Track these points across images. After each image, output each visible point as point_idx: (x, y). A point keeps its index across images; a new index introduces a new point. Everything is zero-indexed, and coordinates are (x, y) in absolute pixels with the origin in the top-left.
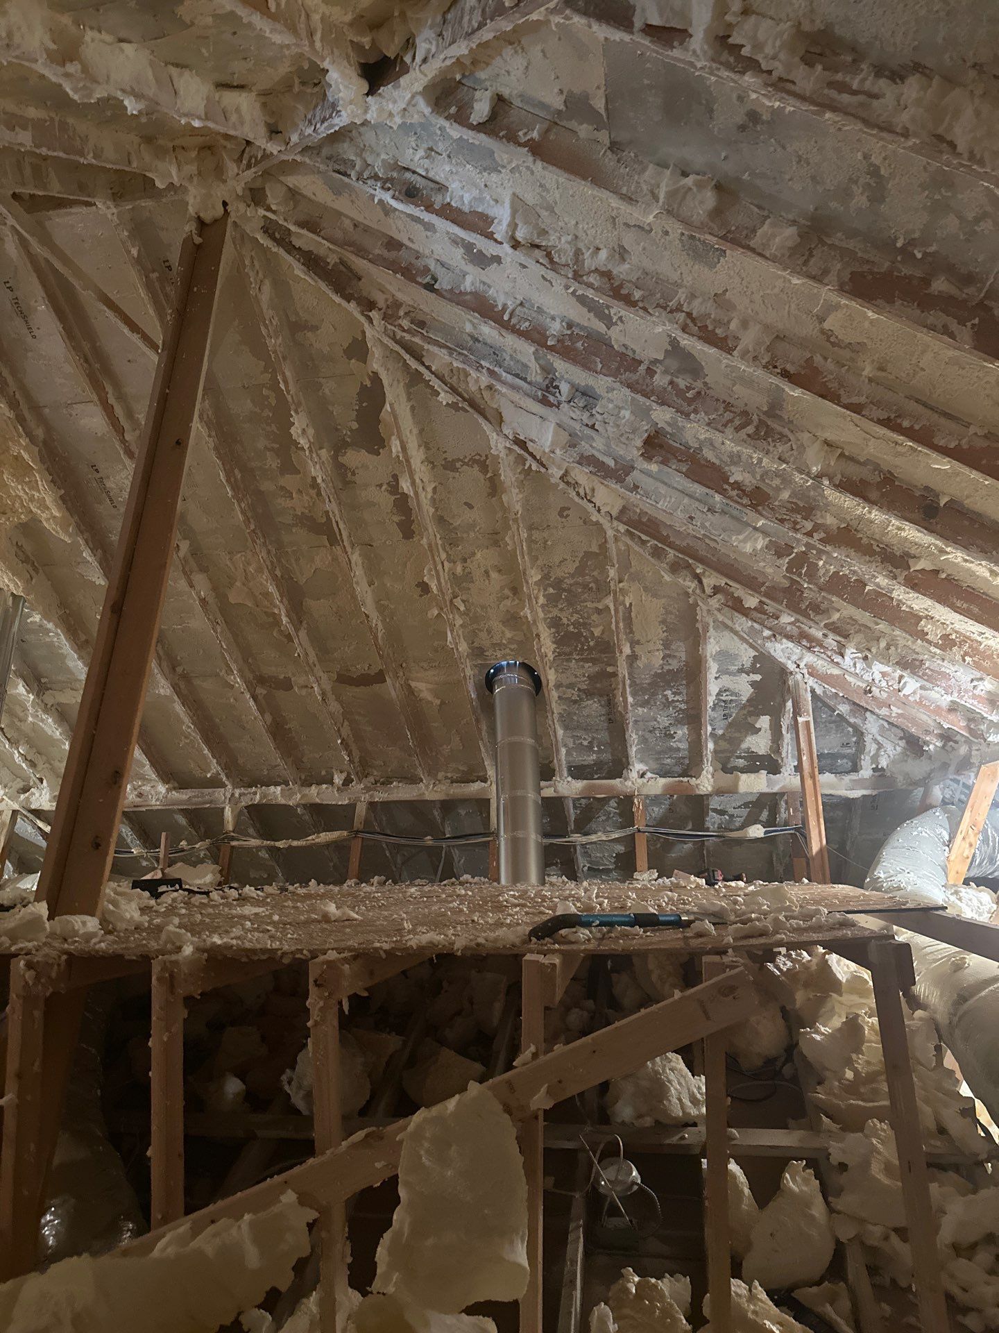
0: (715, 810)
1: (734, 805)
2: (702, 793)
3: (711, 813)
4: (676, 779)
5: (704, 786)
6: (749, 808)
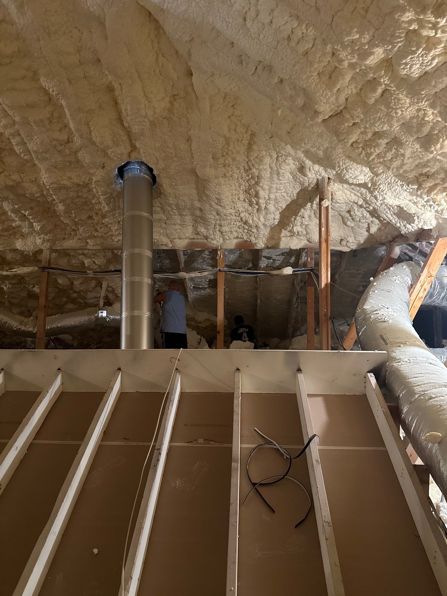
0: (265, 257)
1: (276, 254)
2: (258, 248)
3: (263, 259)
4: (243, 240)
5: (259, 244)
6: (284, 255)
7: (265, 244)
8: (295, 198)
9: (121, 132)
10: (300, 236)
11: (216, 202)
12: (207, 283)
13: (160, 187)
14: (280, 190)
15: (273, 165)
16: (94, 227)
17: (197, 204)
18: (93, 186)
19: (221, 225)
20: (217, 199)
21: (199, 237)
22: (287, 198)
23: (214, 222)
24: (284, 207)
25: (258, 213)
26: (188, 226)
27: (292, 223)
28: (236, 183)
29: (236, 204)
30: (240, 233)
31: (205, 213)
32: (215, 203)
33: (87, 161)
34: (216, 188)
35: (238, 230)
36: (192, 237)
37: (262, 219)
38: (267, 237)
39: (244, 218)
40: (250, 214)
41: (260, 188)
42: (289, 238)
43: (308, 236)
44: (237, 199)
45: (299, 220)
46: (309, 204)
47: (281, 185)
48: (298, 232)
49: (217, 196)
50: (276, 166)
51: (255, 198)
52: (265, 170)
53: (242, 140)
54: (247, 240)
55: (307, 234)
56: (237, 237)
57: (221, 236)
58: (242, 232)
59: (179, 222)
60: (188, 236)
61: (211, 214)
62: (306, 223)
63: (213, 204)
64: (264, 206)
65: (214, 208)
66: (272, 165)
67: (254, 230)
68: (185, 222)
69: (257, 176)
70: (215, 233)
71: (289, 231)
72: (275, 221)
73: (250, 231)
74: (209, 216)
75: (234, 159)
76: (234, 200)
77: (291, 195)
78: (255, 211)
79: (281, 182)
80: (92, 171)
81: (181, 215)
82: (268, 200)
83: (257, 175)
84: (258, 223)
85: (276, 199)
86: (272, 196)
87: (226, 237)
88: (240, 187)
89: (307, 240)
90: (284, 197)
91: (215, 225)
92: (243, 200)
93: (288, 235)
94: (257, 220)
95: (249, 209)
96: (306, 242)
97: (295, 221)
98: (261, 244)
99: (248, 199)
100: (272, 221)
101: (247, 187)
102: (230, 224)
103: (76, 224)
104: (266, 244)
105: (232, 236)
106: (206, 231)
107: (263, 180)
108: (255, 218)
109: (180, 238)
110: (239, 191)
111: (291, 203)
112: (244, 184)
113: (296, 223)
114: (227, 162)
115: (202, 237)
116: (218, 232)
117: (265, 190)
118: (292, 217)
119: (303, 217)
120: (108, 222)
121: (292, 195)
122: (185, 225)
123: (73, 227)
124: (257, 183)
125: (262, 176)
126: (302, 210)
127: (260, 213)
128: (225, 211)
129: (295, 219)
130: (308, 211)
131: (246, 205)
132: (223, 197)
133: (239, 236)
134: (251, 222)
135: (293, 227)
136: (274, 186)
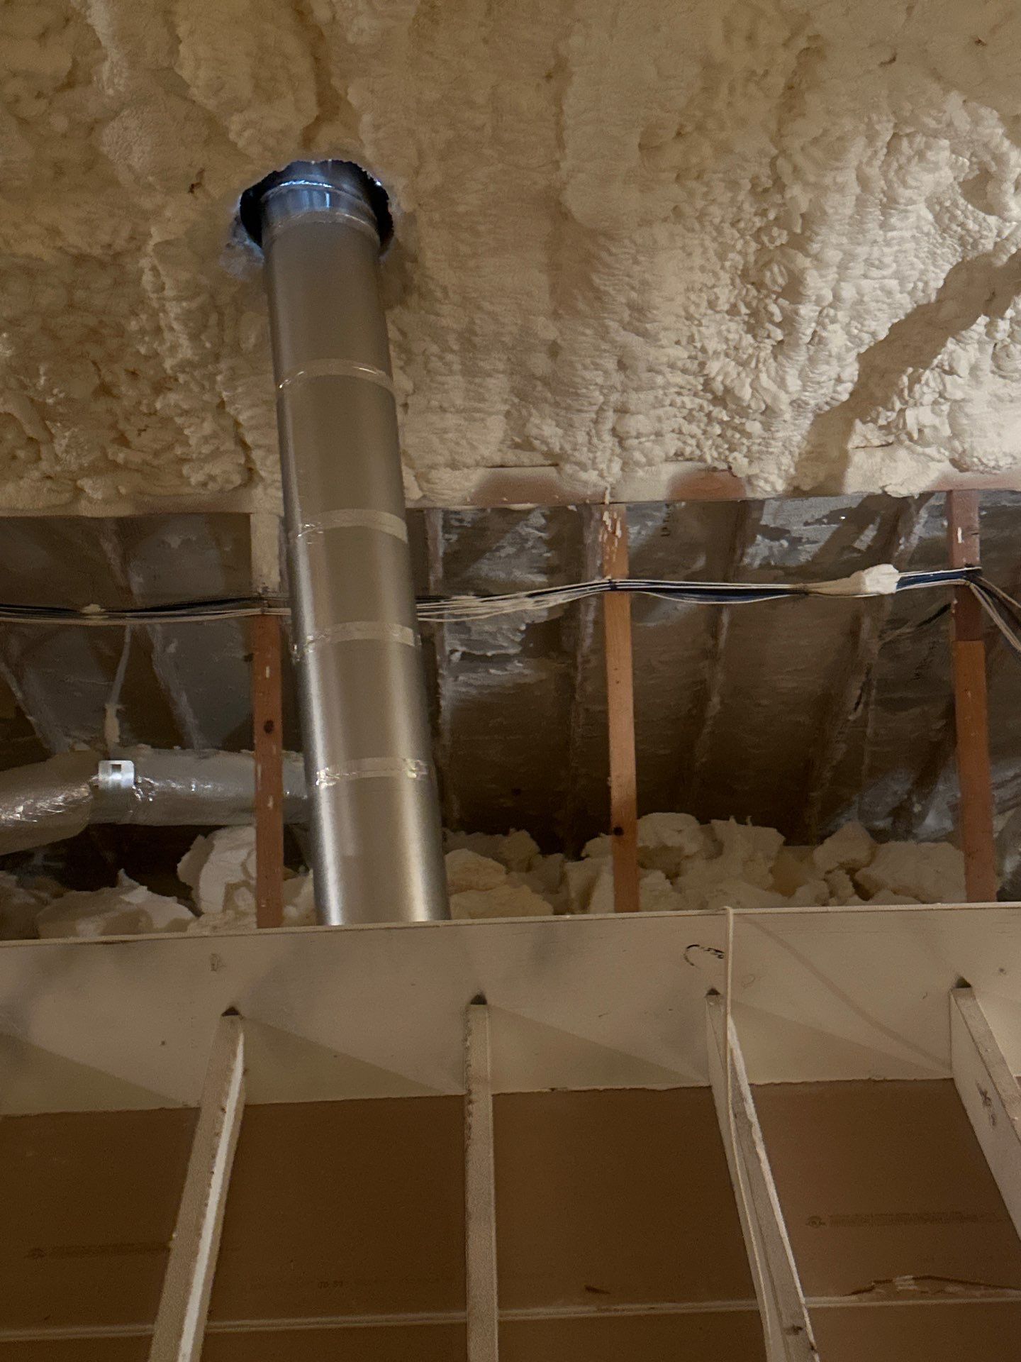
3: (757, 537)
4: (700, 465)
5: (766, 481)
6: (837, 521)
7: (789, 479)
8: (933, 298)
9: (292, 45)
10: (928, 445)
11: (627, 319)
12: (518, 638)
13: (408, 265)
14: (881, 266)
15: (874, 171)
16: (114, 426)
17: (547, 330)
18: (145, 263)
19: (622, 411)
20: (632, 306)
21: (525, 457)
22: (899, 296)
23: (601, 399)
24: (883, 335)
25: (780, 357)
26: (490, 414)
27: (901, 396)
28: (708, 243)
29: (700, 325)
30: (693, 437)
31: (571, 364)
32: (621, 321)
33: (137, 160)
34: (636, 262)
35: (686, 428)
36: (497, 459)
37: (794, 383)
38: (797, 451)
39: (720, 378)
40: (743, 364)
41: (807, 262)
42: (879, 453)
43: (956, 443)
44: (705, 304)
45: (932, 384)
46: (983, 320)
47: (886, 250)
48: (920, 431)
49: (634, 295)
50: (885, 175)
51: (781, 301)
52: (841, 189)
53: (766, 73)
54: (716, 464)
55: (956, 435)
56: (679, 455)
57: (618, 450)
58: (699, 432)
59: (459, 402)
60: (486, 453)
61: (597, 367)
62: (959, 395)
63: (613, 325)
64: (809, 332)
65: (613, 342)
66: (868, 170)
67: (755, 427)
68: (482, 399)
69: (802, 216)
70: (595, 440)
71: (881, 428)
72: (839, 388)
73: (735, 429)
74: (588, 375)
75: (723, 149)
76: (692, 309)
77: (915, 288)
78: (766, 352)
79: (890, 234)
80: (147, 204)
81: (470, 372)
82: (831, 306)
83: (804, 207)
84: (775, 398)
85: (861, 302)
86: (848, 292)
87: (638, 456)
88: (722, 257)
89: (954, 462)
90: (889, 293)
91: (601, 410)
92: (726, 307)
93: (876, 442)
94: (773, 387)
95: (744, 343)
96: (946, 466)
97: (917, 387)
98: (773, 478)
99: (748, 305)
100: (827, 390)
101: (752, 259)
102: (658, 404)
103: (44, 414)
104: (793, 478)
105: (658, 452)
106: (560, 432)
107: (824, 230)
108: (763, 377)
109: (454, 465)
110: (715, 274)
111: (908, 316)
112: (739, 245)
113: (917, 396)
114: (694, 160)
115: (539, 459)
116: (607, 437)
117: (828, 266)
118: (904, 372)
119: (951, 372)
120: (177, 406)
121: (920, 285)
122: (479, 410)
123: (30, 431)
124: (799, 243)
125: (825, 213)
126: (951, 344)
127: (788, 357)
128: (653, 352)
129: (915, 380)
130: (973, 349)
131: (734, 329)
132: (656, 298)
133: (688, 450)
134: (746, 393)
135: (902, 411)
136: (862, 251)
